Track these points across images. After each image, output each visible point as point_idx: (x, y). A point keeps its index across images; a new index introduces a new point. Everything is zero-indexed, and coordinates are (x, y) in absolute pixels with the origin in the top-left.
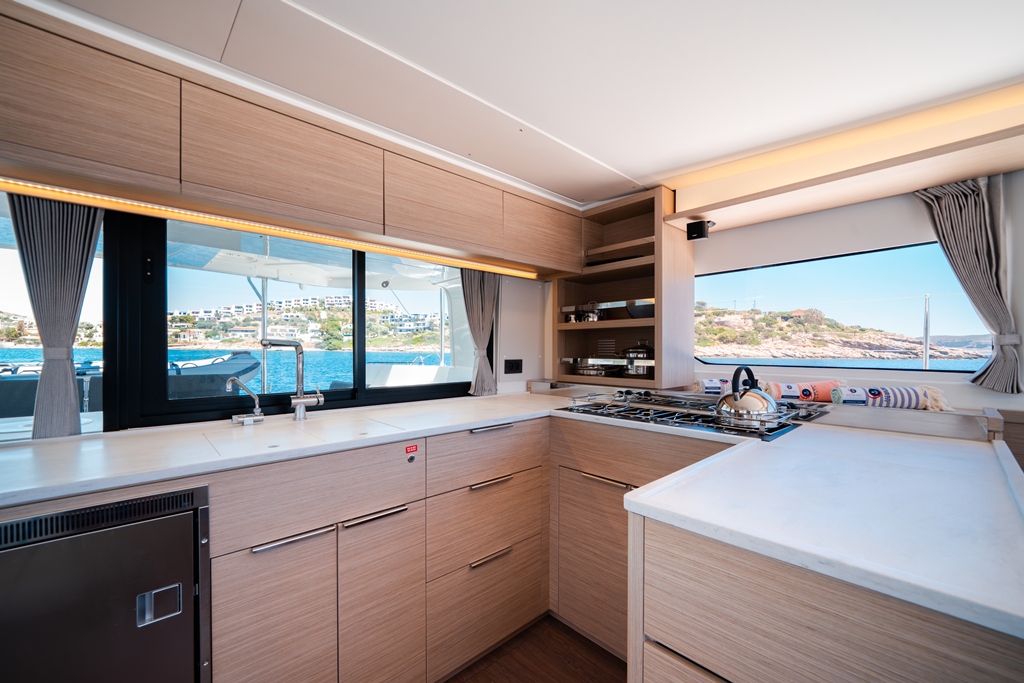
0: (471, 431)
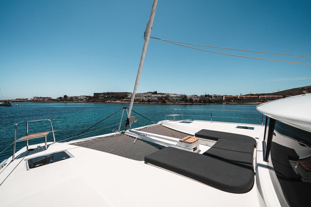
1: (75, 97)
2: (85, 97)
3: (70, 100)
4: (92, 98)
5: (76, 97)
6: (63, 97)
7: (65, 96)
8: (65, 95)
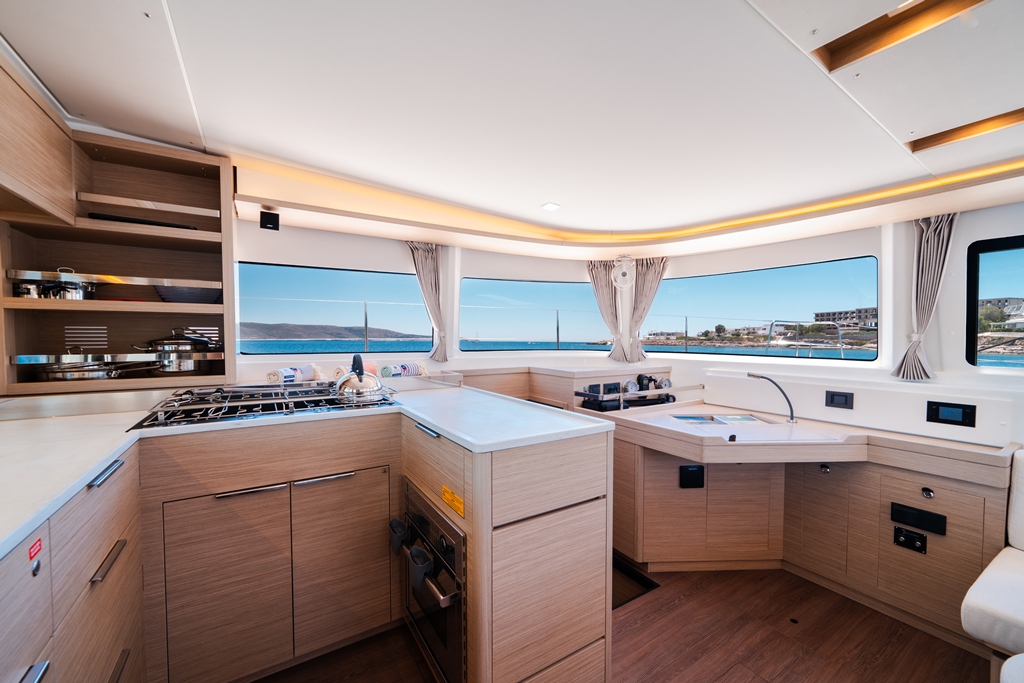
0: (90, 486)
1: (748, 329)
2: (782, 329)
3: (731, 340)
4: (807, 332)
5: (751, 330)
6: (714, 330)
7: (720, 329)
8: (719, 326)
